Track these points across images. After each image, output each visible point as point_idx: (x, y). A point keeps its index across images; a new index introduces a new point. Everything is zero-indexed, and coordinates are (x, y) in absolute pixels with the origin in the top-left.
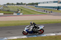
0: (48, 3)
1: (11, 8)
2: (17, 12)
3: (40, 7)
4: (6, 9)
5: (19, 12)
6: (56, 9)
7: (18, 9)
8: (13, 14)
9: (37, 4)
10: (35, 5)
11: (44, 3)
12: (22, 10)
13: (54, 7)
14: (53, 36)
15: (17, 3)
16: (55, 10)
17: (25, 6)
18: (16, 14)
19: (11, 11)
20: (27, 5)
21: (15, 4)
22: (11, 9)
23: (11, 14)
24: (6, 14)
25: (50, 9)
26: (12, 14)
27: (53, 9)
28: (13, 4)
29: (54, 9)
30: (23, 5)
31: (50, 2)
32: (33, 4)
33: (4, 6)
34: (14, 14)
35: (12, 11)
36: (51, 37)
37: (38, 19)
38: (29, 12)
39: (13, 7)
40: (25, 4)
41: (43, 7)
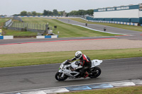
0: (116, 10)
1: (30, 23)
2: (44, 33)
3: (97, 19)
4: (20, 26)
5: (50, 31)
6: (136, 24)
7: (47, 26)
8: (35, 36)
9: (91, 12)
10: (87, 15)
11: (106, 10)
12: (55, 27)
13: (130, 20)
14: (129, 86)
15: (45, 11)
16: (134, 26)
17: (64, 17)
18: (43, 37)
19: (30, 30)
20: (67, 15)
21: (39, 15)
22: (31, 27)
23: (30, 37)
24: (20, 37)
25: (122, 23)
26: (33, 38)
27: (128, 24)
28: (34, 14)
29: (132, 24)
30: (59, 15)
31: (122, 8)
32: (81, 13)
33: (13, 19)
34: (38, 37)
35: (34, 31)
36: (125, 89)
37: (93, 48)
38: (72, 32)
39: (37, 22)
40: (62, 14)
41: (104, 19)
